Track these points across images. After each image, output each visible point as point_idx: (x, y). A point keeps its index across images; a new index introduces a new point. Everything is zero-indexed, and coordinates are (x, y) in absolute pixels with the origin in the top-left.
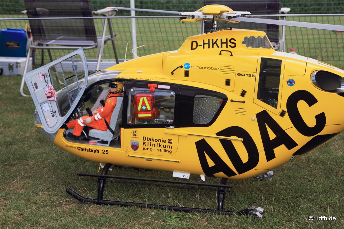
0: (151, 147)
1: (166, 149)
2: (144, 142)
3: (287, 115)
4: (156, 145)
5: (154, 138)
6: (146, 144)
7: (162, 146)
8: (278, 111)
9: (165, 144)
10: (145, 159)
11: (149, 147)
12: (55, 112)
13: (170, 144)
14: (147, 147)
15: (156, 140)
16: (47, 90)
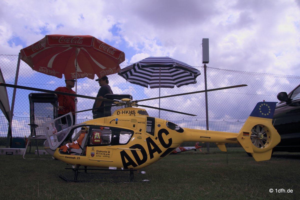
0: (100, 155)
1: (107, 155)
2: (97, 152)
3: (158, 139)
4: (102, 154)
5: (102, 151)
6: (98, 153)
7: (105, 154)
8: (155, 137)
9: (106, 153)
10: (97, 161)
11: (99, 155)
12: (56, 140)
13: (109, 153)
14: (98, 155)
15: (103, 152)
16: (53, 130)
